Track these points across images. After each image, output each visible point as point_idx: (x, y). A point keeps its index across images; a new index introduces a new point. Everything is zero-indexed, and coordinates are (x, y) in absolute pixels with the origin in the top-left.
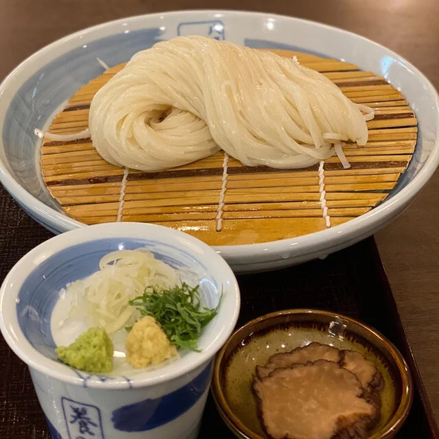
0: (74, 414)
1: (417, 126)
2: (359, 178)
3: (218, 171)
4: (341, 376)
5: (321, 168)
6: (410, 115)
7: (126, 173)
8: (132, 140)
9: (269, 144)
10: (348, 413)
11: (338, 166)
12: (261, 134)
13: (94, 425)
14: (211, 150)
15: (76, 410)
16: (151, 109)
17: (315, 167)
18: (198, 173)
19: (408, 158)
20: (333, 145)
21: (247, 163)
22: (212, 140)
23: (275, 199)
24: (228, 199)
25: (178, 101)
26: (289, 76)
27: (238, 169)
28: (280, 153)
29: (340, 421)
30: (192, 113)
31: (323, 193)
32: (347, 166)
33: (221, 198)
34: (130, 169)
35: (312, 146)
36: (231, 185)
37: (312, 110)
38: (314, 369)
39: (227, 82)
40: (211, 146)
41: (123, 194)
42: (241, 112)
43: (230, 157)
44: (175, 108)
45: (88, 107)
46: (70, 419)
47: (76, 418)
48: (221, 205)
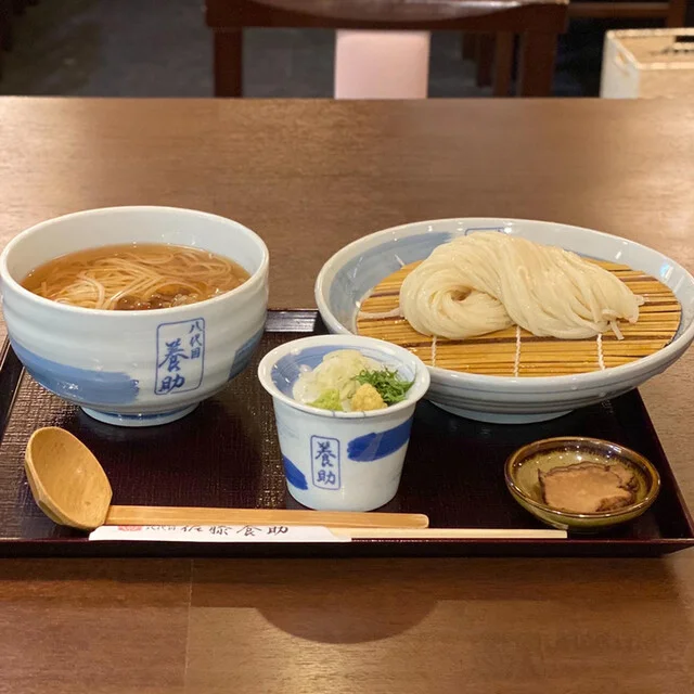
0: (320, 449)
1: (681, 311)
2: (630, 347)
3: (513, 340)
4: (605, 477)
5: (599, 339)
6: (675, 303)
7: (434, 340)
8: (442, 311)
9: (556, 318)
10: (609, 497)
11: (614, 338)
12: (549, 309)
13: (333, 456)
14: (507, 323)
15: (321, 446)
16: (455, 289)
17: (594, 338)
18: (496, 341)
19: (673, 334)
20: (609, 323)
21: (537, 333)
22: (508, 316)
23: (561, 359)
24: (522, 359)
25: (477, 284)
26: (572, 264)
27: (530, 338)
28: (565, 326)
29: (603, 502)
30: (489, 295)
31: (601, 357)
32: (620, 337)
33: (516, 358)
34: (438, 337)
35: (592, 321)
36: (525, 349)
37: (592, 290)
38: (585, 472)
39: (520, 267)
40: (507, 319)
41: (434, 354)
42: (532, 292)
43: (522, 329)
44: (475, 290)
45: (398, 293)
46: (315, 454)
47: (320, 453)
48: (517, 363)
